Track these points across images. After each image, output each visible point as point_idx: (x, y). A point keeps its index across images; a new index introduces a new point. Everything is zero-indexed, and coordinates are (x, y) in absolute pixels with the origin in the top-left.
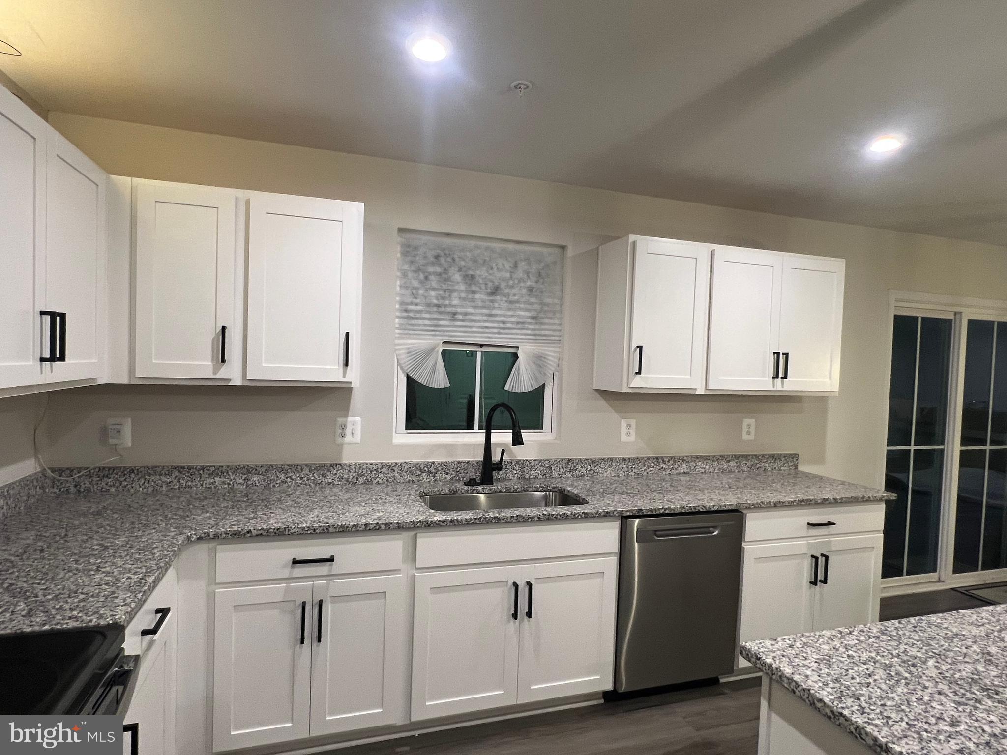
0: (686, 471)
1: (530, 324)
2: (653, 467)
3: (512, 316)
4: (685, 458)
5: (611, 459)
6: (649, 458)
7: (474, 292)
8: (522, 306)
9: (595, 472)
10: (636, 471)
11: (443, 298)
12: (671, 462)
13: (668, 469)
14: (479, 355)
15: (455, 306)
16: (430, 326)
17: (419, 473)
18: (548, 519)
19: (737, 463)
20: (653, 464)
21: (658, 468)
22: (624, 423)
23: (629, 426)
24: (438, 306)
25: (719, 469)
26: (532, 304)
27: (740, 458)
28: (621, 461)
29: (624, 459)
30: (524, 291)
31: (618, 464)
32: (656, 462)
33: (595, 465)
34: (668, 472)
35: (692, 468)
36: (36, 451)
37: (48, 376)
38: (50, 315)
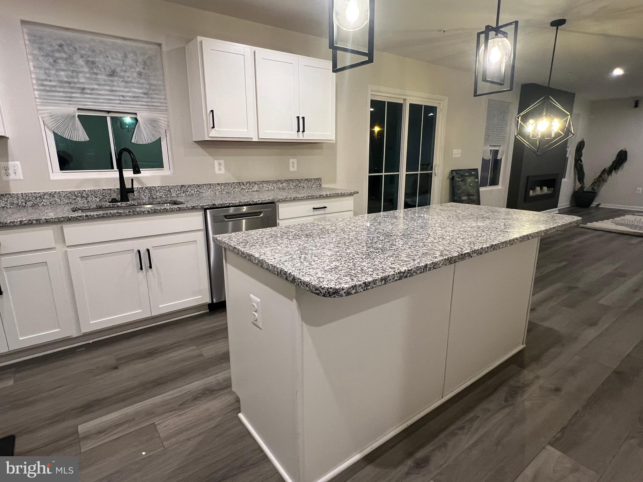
0: (257, 189)
1: (143, 98)
2: (237, 188)
3: (129, 92)
4: (256, 182)
5: (210, 184)
6: (234, 183)
7: (96, 74)
8: (135, 85)
9: (200, 192)
10: (227, 190)
11: (72, 77)
12: (248, 185)
14: (109, 119)
15: (82, 83)
16: (66, 97)
17: (74, 197)
18: (155, 212)
19: (287, 184)
20: (236, 186)
21: (240, 188)
22: (216, 162)
23: (220, 164)
24: (69, 83)
25: (277, 188)
26: (142, 84)
27: (289, 181)
28: (216, 185)
29: (218, 184)
30: (135, 75)
31: (215, 187)
32: (238, 185)
33: (200, 188)
34: (247, 190)
35: (261, 188)
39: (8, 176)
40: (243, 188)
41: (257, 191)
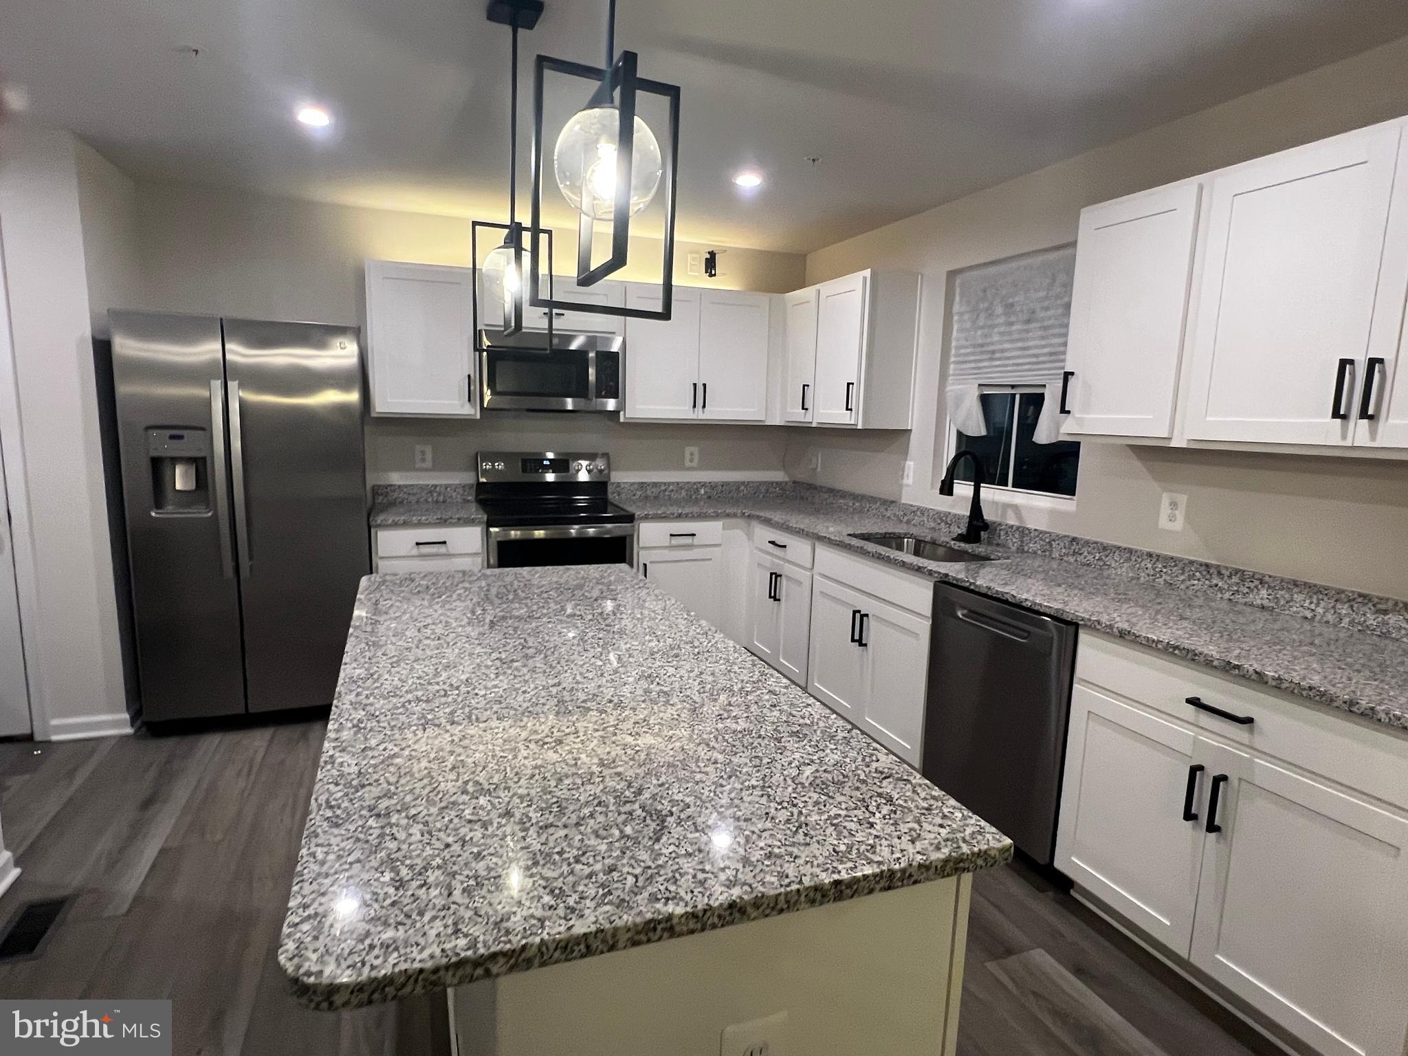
0: (1266, 603)
2: (1199, 580)
4: (1267, 578)
5: (1130, 551)
6: (1191, 562)
7: (1011, 324)
9: (1105, 564)
10: (1168, 578)
11: (986, 336)
12: (1235, 579)
13: (1228, 590)
14: (1018, 397)
16: (973, 368)
20: (1198, 574)
21: (1207, 582)
22: (1165, 499)
23: (1174, 505)
24: (982, 345)
28: (1145, 557)
29: (1150, 555)
31: (1140, 560)
32: (1204, 573)
33: (1107, 553)
34: (1227, 595)
35: (1282, 602)
36: (784, 467)
37: (700, 415)
38: (695, 385)
39: (903, 478)
40: (1216, 585)
41: (1263, 607)
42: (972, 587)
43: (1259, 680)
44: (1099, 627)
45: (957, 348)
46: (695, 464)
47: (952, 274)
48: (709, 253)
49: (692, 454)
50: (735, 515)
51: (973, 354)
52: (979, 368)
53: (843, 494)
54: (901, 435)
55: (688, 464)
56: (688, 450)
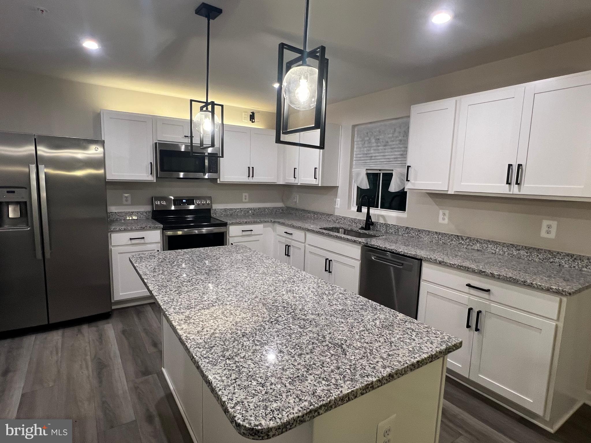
0: (479, 248)
1: (400, 158)
2: (455, 241)
3: (392, 155)
4: (479, 240)
5: (429, 232)
6: (452, 235)
7: (378, 146)
8: (396, 150)
9: (419, 237)
10: (443, 241)
11: (368, 150)
12: (468, 241)
13: (465, 244)
14: (381, 174)
15: (372, 153)
16: (364, 163)
17: (352, 222)
20: (454, 239)
21: (458, 242)
22: (441, 212)
23: (444, 214)
24: (366, 154)
25: (508, 254)
26: (401, 148)
29: (436, 233)
30: (398, 142)
31: (433, 235)
32: (457, 239)
33: (420, 232)
34: (465, 247)
35: (484, 248)
36: (283, 201)
37: (251, 180)
38: (249, 168)
39: (335, 205)
40: (461, 243)
41: (478, 250)
42: (378, 248)
43: (492, 276)
44: (431, 260)
45: (356, 155)
46: (247, 200)
47: (354, 126)
48: (252, 113)
49: (246, 196)
50: (268, 222)
51: (363, 157)
52: (366, 163)
53: (309, 212)
54: (335, 188)
55: (244, 200)
56: (244, 194)
